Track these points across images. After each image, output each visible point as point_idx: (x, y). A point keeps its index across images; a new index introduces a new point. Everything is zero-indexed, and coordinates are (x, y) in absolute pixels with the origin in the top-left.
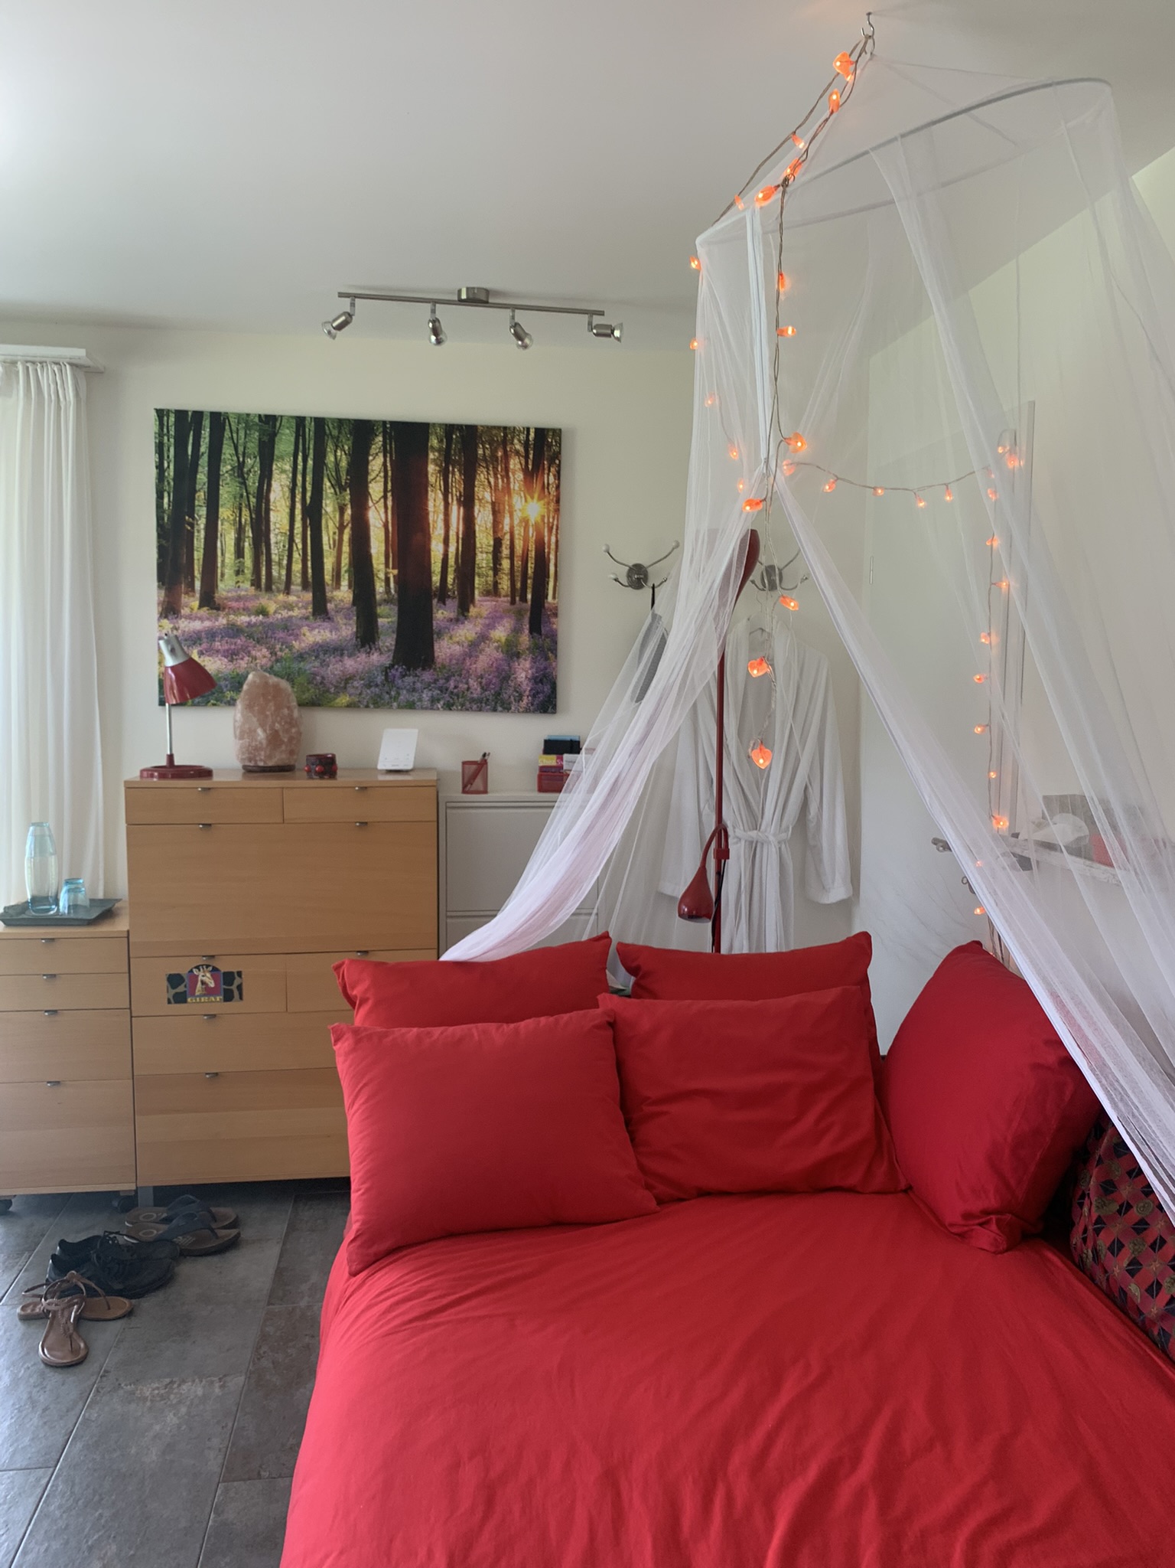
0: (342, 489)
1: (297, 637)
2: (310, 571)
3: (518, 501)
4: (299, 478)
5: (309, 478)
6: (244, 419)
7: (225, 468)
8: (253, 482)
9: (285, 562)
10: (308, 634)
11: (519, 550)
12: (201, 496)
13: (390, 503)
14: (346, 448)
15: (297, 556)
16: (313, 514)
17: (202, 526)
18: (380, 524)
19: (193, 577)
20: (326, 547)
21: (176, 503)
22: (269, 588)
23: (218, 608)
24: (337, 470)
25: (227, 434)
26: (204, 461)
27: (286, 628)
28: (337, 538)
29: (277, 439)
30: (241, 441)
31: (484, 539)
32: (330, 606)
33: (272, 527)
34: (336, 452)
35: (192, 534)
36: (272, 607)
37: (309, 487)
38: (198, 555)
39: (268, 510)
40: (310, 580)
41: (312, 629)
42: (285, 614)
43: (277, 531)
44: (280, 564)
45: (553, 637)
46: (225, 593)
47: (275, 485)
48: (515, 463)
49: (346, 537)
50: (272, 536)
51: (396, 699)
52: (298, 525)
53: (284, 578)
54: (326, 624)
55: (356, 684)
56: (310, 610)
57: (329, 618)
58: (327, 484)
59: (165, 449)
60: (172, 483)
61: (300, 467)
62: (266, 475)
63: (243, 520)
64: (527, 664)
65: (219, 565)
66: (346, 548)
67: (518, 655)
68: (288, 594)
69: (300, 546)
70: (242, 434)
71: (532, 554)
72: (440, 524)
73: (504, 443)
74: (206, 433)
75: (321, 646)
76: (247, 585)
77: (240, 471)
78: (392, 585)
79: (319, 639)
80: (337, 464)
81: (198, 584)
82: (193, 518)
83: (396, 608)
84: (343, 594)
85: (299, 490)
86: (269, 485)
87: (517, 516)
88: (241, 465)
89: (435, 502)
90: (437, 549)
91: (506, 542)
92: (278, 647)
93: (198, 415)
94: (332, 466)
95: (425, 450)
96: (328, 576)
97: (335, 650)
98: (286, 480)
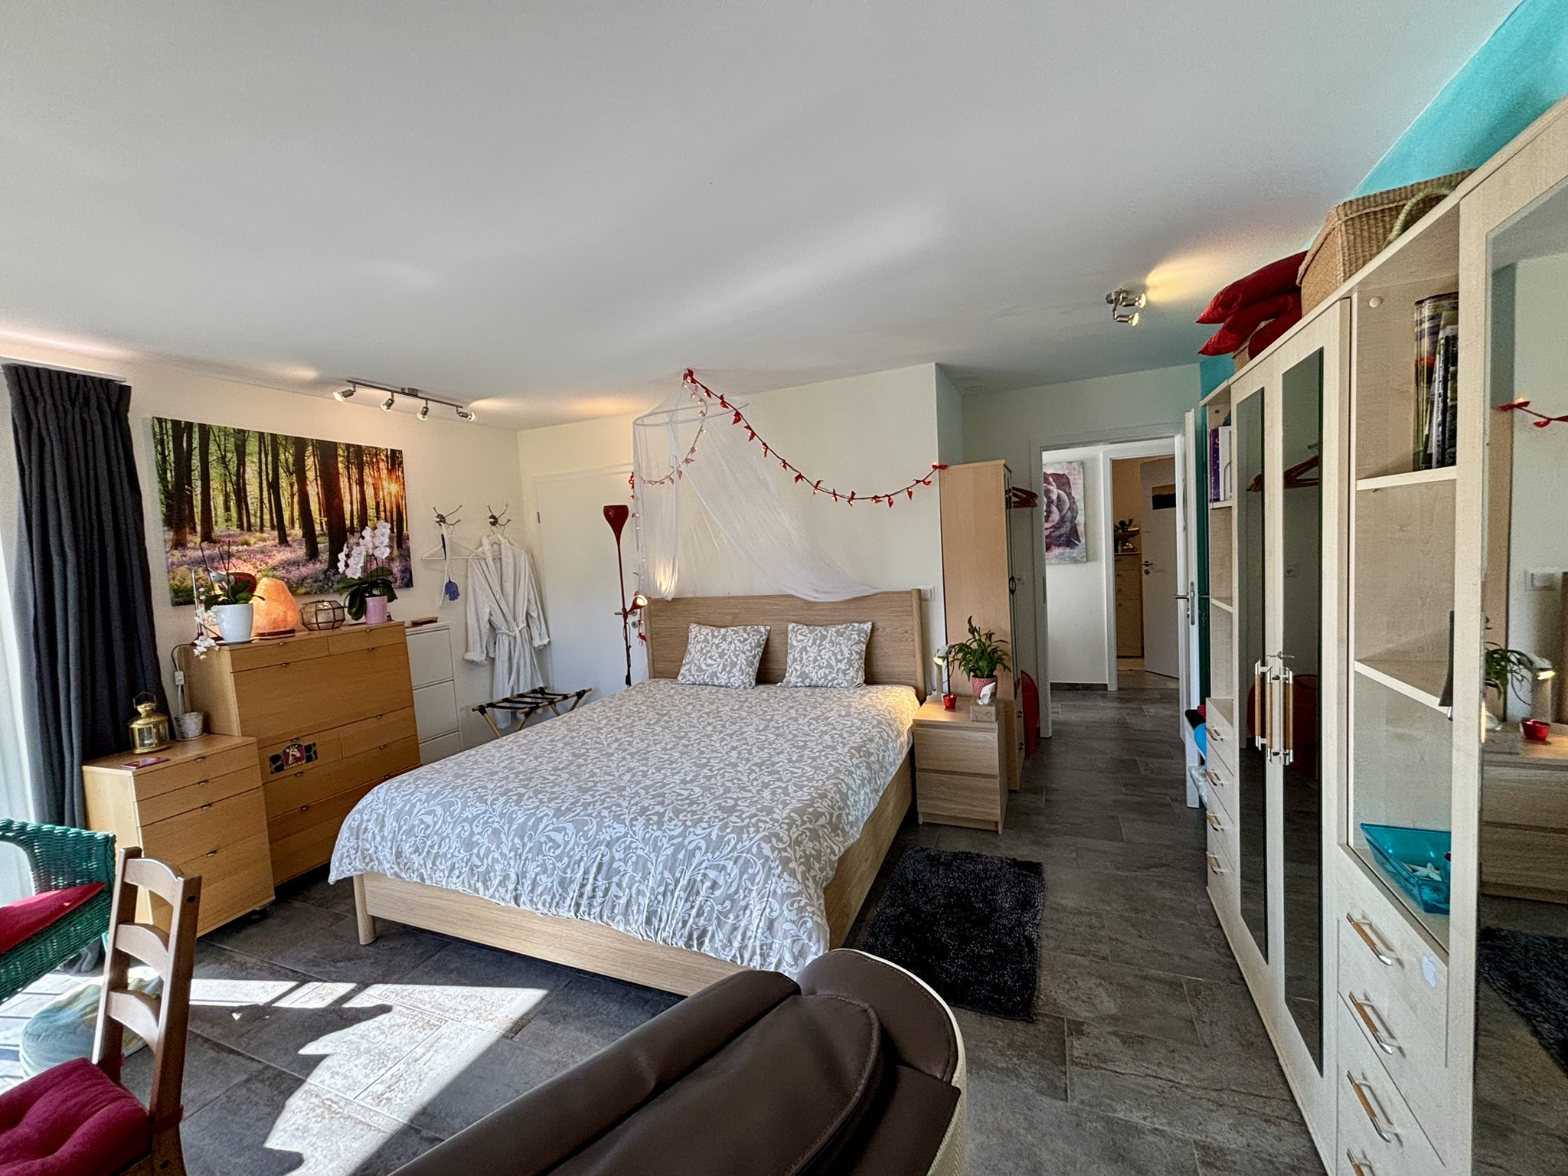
0: (291, 474)
1: (270, 557)
2: (275, 519)
3: (385, 484)
4: (264, 467)
5: (270, 467)
6: (224, 431)
7: (212, 458)
8: (233, 467)
9: (259, 514)
10: (276, 554)
11: (389, 508)
12: (196, 474)
13: (319, 483)
14: (291, 452)
15: (266, 511)
16: (274, 486)
17: (199, 492)
18: (315, 494)
19: (195, 524)
20: (283, 506)
21: (177, 478)
22: (249, 530)
23: (215, 542)
24: (287, 464)
25: (212, 438)
26: (196, 453)
27: (262, 552)
28: (290, 500)
29: (247, 443)
30: (222, 443)
31: (371, 503)
32: (289, 539)
33: (248, 494)
34: (285, 453)
35: (191, 497)
36: (252, 541)
37: (270, 472)
38: (198, 510)
39: (244, 484)
40: (276, 524)
41: (279, 552)
42: (262, 544)
43: (252, 496)
44: (255, 515)
45: (408, 549)
46: (219, 533)
47: (248, 469)
48: (382, 465)
49: (295, 500)
50: (249, 499)
51: (331, 587)
52: (265, 493)
53: (259, 523)
54: (287, 549)
55: (308, 581)
56: (277, 541)
57: (289, 546)
58: (281, 471)
59: (166, 443)
60: (173, 465)
61: (263, 460)
62: (241, 463)
63: (228, 489)
64: (397, 564)
65: (213, 516)
66: (296, 507)
67: (393, 560)
68: (262, 532)
69: (268, 505)
70: (222, 438)
71: (395, 509)
72: (348, 494)
73: (376, 455)
74: (196, 436)
75: (285, 561)
76: (235, 528)
78: (324, 526)
79: (284, 557)
80: (286, 460)
81: (199, 528)
82: (192, 487)
83: (327, 538)
84: (297, 532)
85: (264, 473)
86: (244, 470)
87: (386, 491)
88: (224, 457)
89: (343, 483)
90: (347, 507)
91: (382, 503)
92: (258, 563)
93: (190, 425)
94: (283, 461)
95: (336, 456)
96: (286, 523)
97: (294, 563)
98: (255, 467)
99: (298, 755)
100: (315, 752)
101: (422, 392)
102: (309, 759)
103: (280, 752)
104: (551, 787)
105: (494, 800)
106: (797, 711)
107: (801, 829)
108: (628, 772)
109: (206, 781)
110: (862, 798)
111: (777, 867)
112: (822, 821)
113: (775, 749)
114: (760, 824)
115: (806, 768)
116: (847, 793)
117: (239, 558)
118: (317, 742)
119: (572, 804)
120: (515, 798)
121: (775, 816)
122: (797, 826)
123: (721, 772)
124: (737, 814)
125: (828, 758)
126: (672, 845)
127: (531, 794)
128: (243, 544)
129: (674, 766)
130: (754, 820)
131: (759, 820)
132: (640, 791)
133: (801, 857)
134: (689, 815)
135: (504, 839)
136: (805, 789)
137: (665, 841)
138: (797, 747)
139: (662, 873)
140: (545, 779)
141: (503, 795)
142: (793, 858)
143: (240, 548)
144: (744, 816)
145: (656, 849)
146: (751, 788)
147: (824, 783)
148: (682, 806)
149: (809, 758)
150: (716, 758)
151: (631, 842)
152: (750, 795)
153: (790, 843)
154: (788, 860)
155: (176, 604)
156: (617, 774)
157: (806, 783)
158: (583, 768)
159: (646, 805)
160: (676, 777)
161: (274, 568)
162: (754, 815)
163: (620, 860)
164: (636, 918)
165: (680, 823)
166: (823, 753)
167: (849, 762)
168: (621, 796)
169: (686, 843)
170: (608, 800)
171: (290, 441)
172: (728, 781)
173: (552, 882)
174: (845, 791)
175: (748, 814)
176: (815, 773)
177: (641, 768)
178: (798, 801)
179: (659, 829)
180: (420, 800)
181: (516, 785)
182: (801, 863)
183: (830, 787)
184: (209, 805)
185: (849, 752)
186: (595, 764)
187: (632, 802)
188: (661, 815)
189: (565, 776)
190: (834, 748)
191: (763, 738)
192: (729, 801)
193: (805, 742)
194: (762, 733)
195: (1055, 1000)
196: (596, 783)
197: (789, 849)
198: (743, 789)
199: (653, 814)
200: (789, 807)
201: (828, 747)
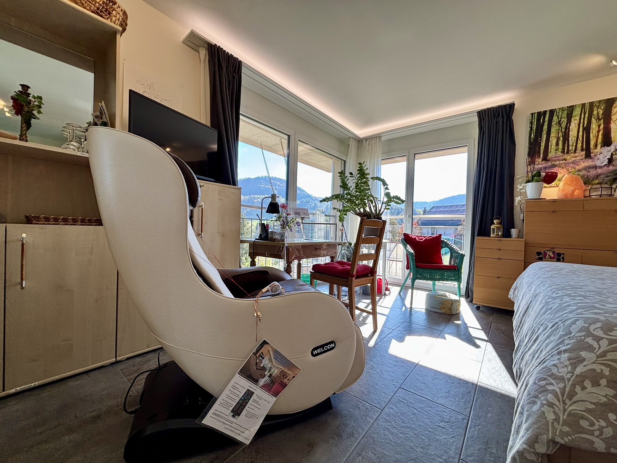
0: (600, 120)
1: (578, 165)
2: (584, 146)
4: (582, 120)
5: (586, 120)
6: (562, 109)
7: (554, 123)
8: (564, 125)
9: (575, 144)
10: (582, 164)
12: (544, 132)
14: (602, 108)
15: (579, 142)
16: (587, 130)
17: (544, 140)
18: (616, 127)
19: (540, 154)
20: (592, 138)
21: (536, 136)
22: (568, 153)
23: (548, 161)
25: (555, 114)
26: (546, 124)
27: (574, 163)
28: (596, 134)
29: (574, 111)
30: (560, 115)
32: (592, 154)
33: (570, 136)
34: (598, 110)
35: (541, 143)
36: (568, 158)
37: (586, 122)
38: (542, 148)
39: (569, 132)
40: (584, 148)
42: (573, 159)
43: (572, 137)
46: (551, 156)
47: (572, 124)
49: (601, 133)
50: (570, 139)
52: (581, 134)
53: (574, 149)
54: (590, 160)
55: (601, 176)
56: (584, 156)
57: (592, 158)
58: (593, 119)
59: (533, 122)
60: (535, 131)
61: (583, 117)
62: (569, 121)
63: (559, 136)
65: (550, 149)
66: (600, 137)
68: (575, 153)
69: (581, 139)
70: (560, 113)
74: (547, 116)
75: (587, 167)
76: (560, 153)
77: (559, 123)
79: (587, 165)
80: (598, 113)
82: (541, 138)
84: (598, 150)
85: (582, 124)
86: (570, 125)
88: (559, 121)
92: (570, 169)
93: (545, 112)
96: (592, 146)
97: (593, 167)
98: (577, 122)
99: (552, 256)
100: (563, 258)
102: (559, 260)
103: (542, 252)
109: (500, 250)
118: (566, 253)
128: (563, 160)
143: (561, 162)
161: (579, 171)
171: (603, 102)
184: (500, 259)
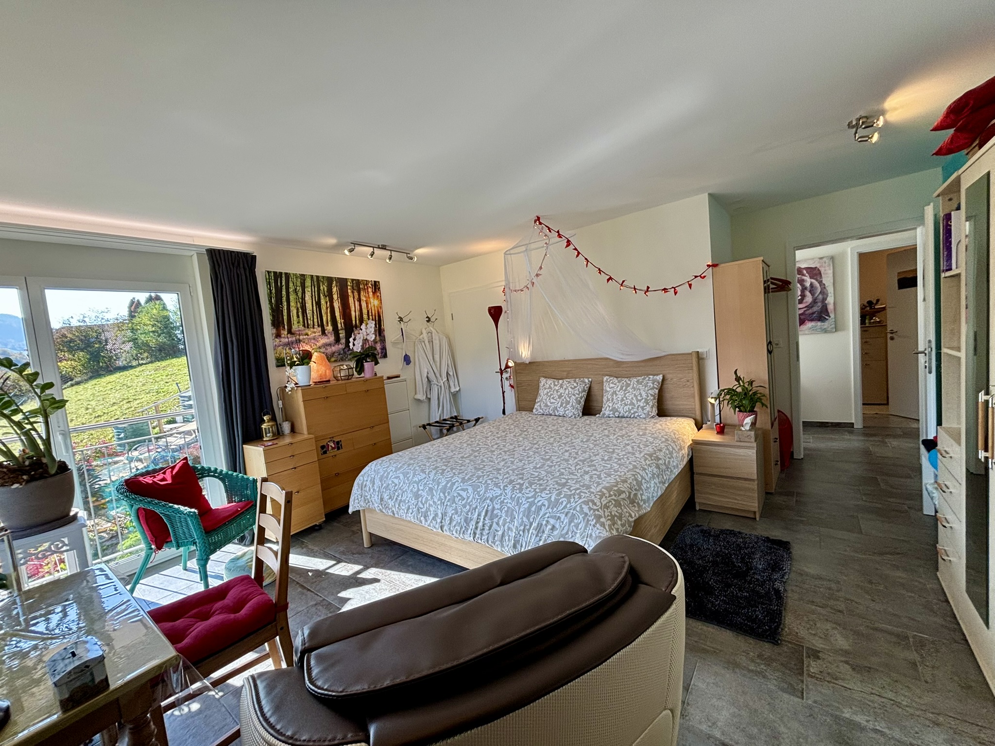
0: (326, 297)
1: (318, 342)
2: (319, 321)
3: (372, 300)
4: (313, 294)
5: (316, 293)
6: (296, 275)
7: (291, 290)
8: (300, 294)
9: (312, 319)
11: (373, 314)
12: (284, 299)
13: (339, 301)
14: (325, 285)
15: (315, 317)
16: (318, 304)
17: (285, 308)
18: (337, 307)
19: (284, 325)
20: (323, 314)
21: (276, 301)
22: (308, 327)
23: (293, 334)
24: (324, 291)
25: (290, 279)
26: (284, 287)
27: (314, 339)
28: (326, 311)
29: (306, 281)
30: (295, 282)
31: (365, 311)
32: (326, 332)
33: (307, 308)
34: (323, 286)
35: (282, 311)
36: (309, 333)
37: (316, 296)
38: (285, 318)
39: (305, 303)
40: (320, 324)
41: (322, 339)
42: (314, 335)
43: (309, 309)
44: (310, 320)
45: (384, 337)
46: (295, 330)
47: (307, 295)
48: (370, 290)
49: (329, 311)
50: (307, 311)
51: (347, 358)
52: (315, 307)
53: (312, 324)
54: (326, 337)
55: (336, 354)
56: (321, 333)
57: (326, 335)
58: (321, 295)
59: (271, 284)
60: (274, 294)
61: (313, 290)
62: (304, 292)
63: (298, 306)
64: (379, 345)
65: (292, 320)
66: (329, 314)
67: (377, 342)
68: (314, 329)
69: (316, 314)
70: (295, 279)
71: (377, 314)
72: (353, 307)
73: (367, 284)
74: (284, 279)
75: (325, 344)
76: (301, 326)
77: (295, 291)
78: (342, 324)
79: (324, 342)
80: (324, 289)
81: (286, 327)
82: (282, 306)
83: (344, 331)
84: (329, 328)
85: (314, 297)
86: (305, 296)
87: (372, 304)
88: (296, 289)
89: (351, 300)
90: (353, 313)
91: (370, 311)
92: (313, 345)
93: (281, 273)
94: (322, 290)
95: (347, 286)
96: (325, 323)
97: (329, 345)
98: (310, 294)
99: (333, 446)
100: (341, 445)
101: (388, 246)
102: (338, 449)
103: (325, 444)
104: (460, 467)
105: (429, 472)
106: (609, 431)
107: (608, 499)
108: (503, 461)
109: (293, 456)
110: (652, 486)
111: (593, 520)
112: (623, 496)
113: (593, 453)
114: (582, 494)
115: (613, 464)
116: (642, 480)
117: (304, 342)
118: (342, 440)
119: (471, 476)
120: (441, 471)
121: (592, 490)
122: (606, 497)
123: (558, 464)
124: (568, 487)
125: (629, 459)
126: (528, 502)
127: (449, 470)
128: (305, 335)
129: (529, 459)
130: (578, 492)
131: (581, 492)
132: (510, 471)
133: (608, 516)
134: (538, 486)
135: (435, 494)
136: (612, 476)
137: (523, 499)
138: (608, 452)
139: (522, 518)
140: (457, 462)
141: (434, 469)
142: (603, 516)
143: (304, 337)
144: (572, 489)
145: (519, 504)
146: (576, 473)
147: (625, 473)
148: (534, 480)
149: (616, 458)
150: (556, 456)
151: (504, 499)
152: (576, 477)
153: (601, 506)
154: (600, 517)
155: (278, 366)
156: (496, 462)
157: (613, 473)
158: (478, 458)
159: (513, 479)
160: (531, 465)
161: (320, 348)
162: (578, 489)
163: (498, 509)
164: (507, 543)
165: (532, 490)
166: (625, 457)
167: (643, 462)
168: (498, 473)
169: (536, 501)
170: (491, 475)
171: (325, 278)
172: (563, 469)
173: (461, 519)
174: (640, 480)
175: (574, 488)
176: (619, 467)
177: (510, 459)
178: (607, 483)
179: (520, 492)
180: (392, 470)
181: (441, 464)
182: (608, 520)
183: (629, 476)
184: (295, 468)
185: (644, 456)
186: (484, 456)
187: (505, 477)
188: (522, 485)
189: (468, 461)
190: (634, 454)
191: (586, 446)
192: (562, 480)
193: (614, 449)
194: (585, 443)
195: (797, 633)
196: (484, 466)
197: (600, 510)
198: (572, 474)
199: (517, 484)
200: (602, 486)
201: (629, 453)
